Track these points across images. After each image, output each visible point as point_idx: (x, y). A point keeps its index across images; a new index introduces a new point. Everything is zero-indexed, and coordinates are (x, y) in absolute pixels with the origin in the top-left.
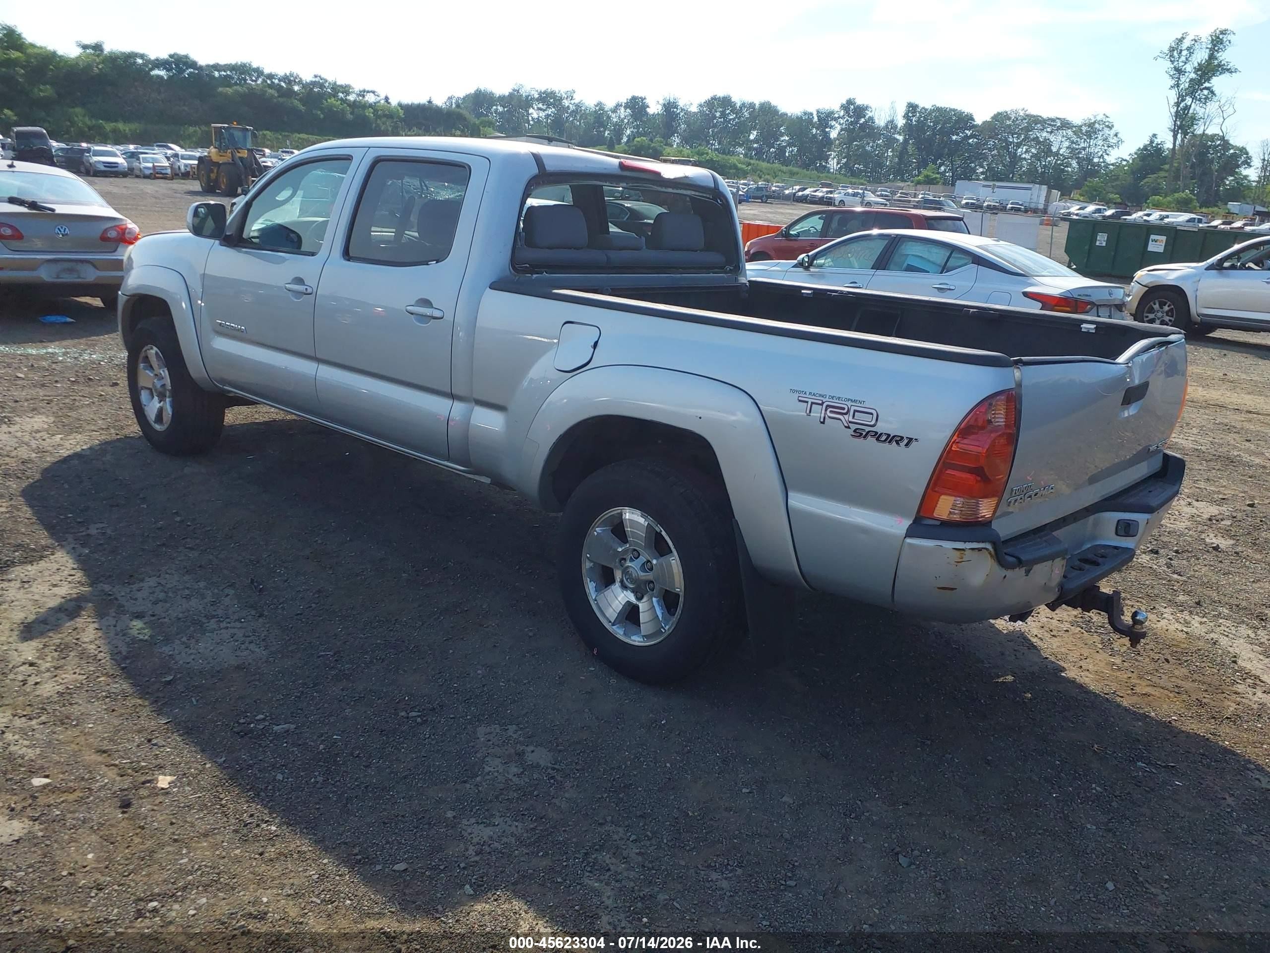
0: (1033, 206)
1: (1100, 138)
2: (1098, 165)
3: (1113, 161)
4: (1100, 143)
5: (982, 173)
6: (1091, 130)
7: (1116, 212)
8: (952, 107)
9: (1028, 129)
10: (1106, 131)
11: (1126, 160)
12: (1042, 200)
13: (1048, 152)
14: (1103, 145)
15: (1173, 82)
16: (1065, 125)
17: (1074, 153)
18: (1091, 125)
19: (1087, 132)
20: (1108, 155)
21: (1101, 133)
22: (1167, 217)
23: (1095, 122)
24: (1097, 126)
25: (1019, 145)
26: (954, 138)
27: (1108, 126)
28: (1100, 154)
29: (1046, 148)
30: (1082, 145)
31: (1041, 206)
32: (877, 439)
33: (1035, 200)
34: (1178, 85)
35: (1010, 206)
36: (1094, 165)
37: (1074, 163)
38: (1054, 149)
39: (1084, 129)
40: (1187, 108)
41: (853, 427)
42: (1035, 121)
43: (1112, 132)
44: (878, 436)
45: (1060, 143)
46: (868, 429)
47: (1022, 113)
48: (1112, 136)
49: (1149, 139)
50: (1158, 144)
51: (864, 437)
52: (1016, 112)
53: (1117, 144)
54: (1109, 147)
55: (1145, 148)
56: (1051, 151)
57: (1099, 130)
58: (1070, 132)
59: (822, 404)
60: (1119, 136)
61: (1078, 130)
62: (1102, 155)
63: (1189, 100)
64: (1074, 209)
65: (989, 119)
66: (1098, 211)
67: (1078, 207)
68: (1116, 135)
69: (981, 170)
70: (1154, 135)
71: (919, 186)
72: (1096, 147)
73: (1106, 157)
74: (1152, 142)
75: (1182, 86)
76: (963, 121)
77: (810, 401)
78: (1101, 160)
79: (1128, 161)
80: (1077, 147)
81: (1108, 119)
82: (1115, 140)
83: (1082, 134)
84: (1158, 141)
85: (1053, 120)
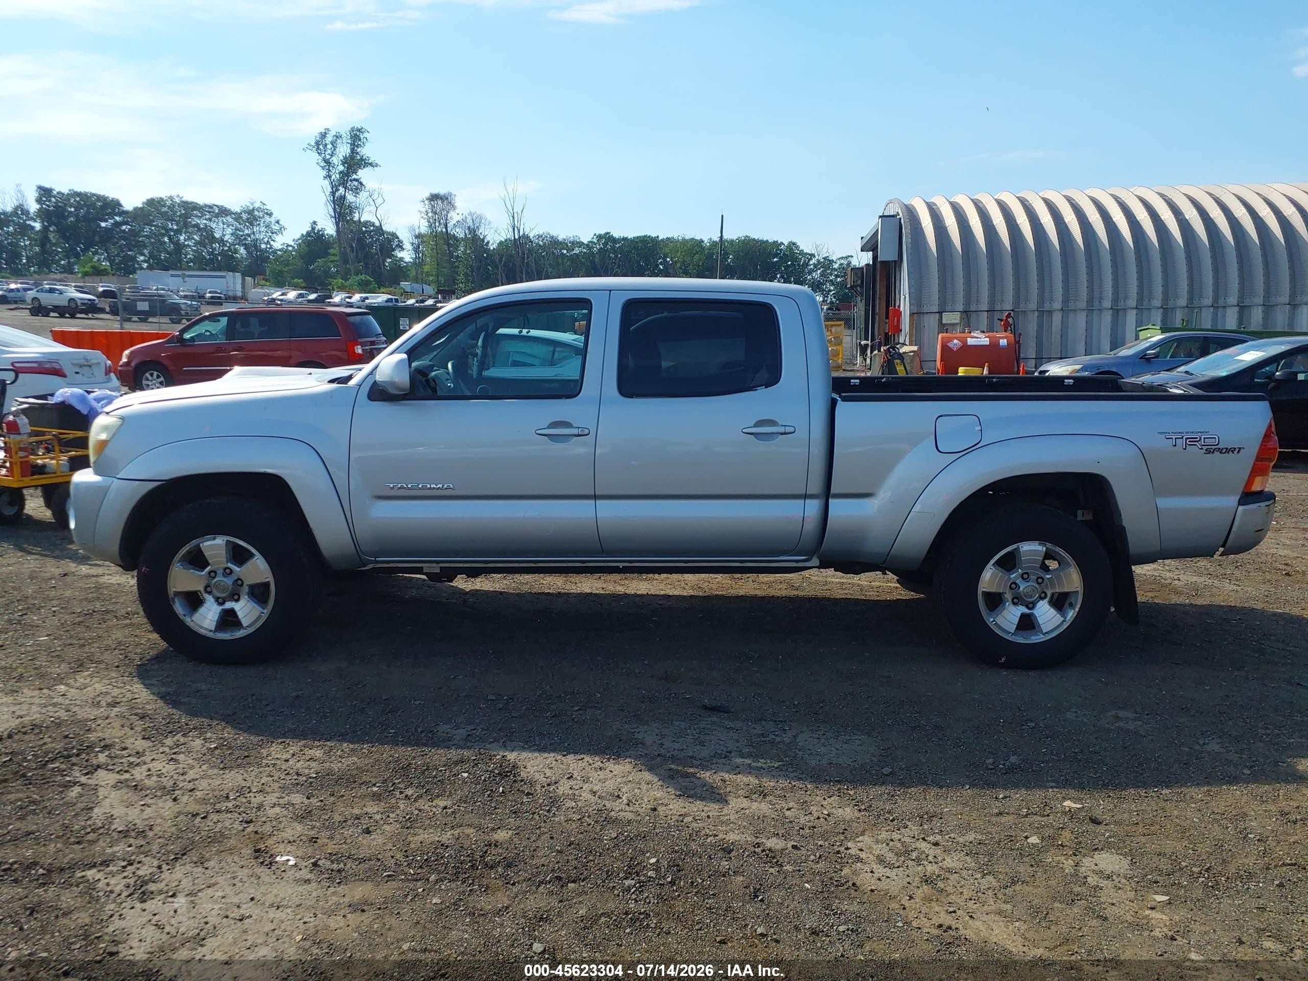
0: (230, 294)
1: (262, 225)
2: (266, 251)
3: (280, 247)
4: (263, 229)
5: (145, 261)
6: (251, 216)
7: (319, 296)
8: (94, 192)
9: (186, 217)
10: (267, 218)
11: (291, 246)
12: (239, 287)
13: (213, 239)
14: (266, 232)
15: (325, 172)
16: (224, 212)
17: (240, 239)
18: (250, 212)
19: (248, 219)
20: (274, 241)
21: (262, 220)
22: (367, 298)
23: (253, 209)
24: (256, 213)
25: (178, 232)
26: (103, 224)
27: (267, 214)
28: (266, 240)
29: (208, 236)
30: (246, 232)
31: (239, 294)
32: (1221, 453)
33: (232, 288)
34: (330, 177)
35: (208, 295)
36: (261, 250)
37: (242, 251)
38: (217, 235)
39: (245, 216)
40: (343, 198)
41: (1205, 448)
42: (190, 208)
43: (273, 220)
44: (1220, 451)
45: (223, 230)
46: (1214, 447)
47: (177, 200)
48: (273, 223)
49: (310, 225)
50: (319, 231)
51: (1213, 452)
52: (171, 198)
53: (281, 230)
54: (272, 233)
55: (308, 234)
56: (214, 237)
57: (260, 217)
58: (229, 219)
59: (1182, 438)
60: (280, 223)
61: (238, 217)
62: (268, 241)
63: (342, 190)
64: (276, 295)
65: (140, 205)
66: (301, 296)
67: (280, 293)
68: (278, 222)
69: (142, 258)
70: (315, 223)
71: (87, 278)
72: (260, 232)
73: (272, 243)
74: (313, 229)
75: (333, 177)
76: (110, 207)
77: (1174, 437)
78: (269, 246)
79: (294, 247)
80: (242, 233)
81: (265, 207)
82: (276, 227)
83: (243, 220)
84: (318, 227)
85: (210, 207)
